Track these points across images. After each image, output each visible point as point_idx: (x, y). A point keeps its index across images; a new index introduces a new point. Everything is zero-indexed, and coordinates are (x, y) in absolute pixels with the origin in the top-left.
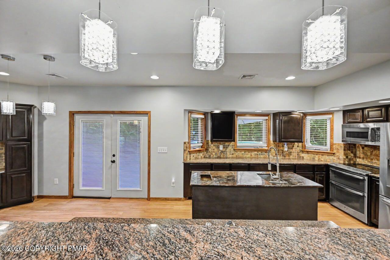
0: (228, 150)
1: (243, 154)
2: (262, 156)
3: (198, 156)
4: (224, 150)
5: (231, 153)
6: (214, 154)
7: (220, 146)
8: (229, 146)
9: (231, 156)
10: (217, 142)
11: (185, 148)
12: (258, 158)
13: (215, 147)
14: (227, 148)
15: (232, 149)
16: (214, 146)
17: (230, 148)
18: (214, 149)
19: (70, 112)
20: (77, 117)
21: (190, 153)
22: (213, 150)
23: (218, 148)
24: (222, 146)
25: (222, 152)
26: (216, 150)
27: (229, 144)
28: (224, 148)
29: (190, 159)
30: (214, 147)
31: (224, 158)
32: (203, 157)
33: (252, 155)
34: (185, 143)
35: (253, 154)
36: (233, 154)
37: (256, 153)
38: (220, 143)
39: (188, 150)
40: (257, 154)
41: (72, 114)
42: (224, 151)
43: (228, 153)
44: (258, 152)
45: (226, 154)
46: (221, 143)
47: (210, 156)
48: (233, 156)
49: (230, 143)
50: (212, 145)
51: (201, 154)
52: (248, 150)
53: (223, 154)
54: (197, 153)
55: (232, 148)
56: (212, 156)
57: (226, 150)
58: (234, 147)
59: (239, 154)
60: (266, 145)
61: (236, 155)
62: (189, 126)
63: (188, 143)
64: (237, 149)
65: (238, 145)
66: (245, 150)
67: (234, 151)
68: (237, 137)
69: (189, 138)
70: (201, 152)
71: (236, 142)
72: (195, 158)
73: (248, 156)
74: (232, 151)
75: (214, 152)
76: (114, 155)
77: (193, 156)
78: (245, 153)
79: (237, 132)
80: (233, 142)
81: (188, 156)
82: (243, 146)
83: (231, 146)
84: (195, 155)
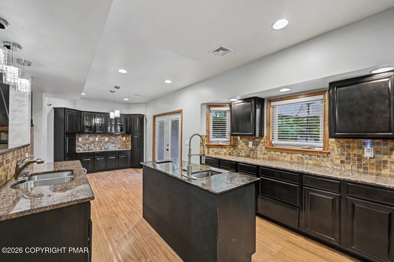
0: (259, 148)
1: (278, 155)
2: (310, 162)
3: (220, 151)
4: (253, 148)
5: (263, 153)
6: (242, 151)
7: (249, 142)
8: (259, 142)
9: (262, 156)
10: (246, 137)
11: (202, 142)
12: (303, 164)
14: (257, 145)
15: (264, 147)
16: (243, 142)
17: (260, 145)
20: (156, 119)
21: (209, 146)
22: (242, 147)
23: (248, 144)
24: (251, 143)
25: (252, 150)
26: (245, 147)
27: (259, 140)
28: (253, 145)
29: (208, 153)
30: (243, 144)
31: (253, 158)
32: (227, 153)
33: (293, 158)
35: (295, 156)
36: (264, 154)
37: (299, 155)
38: (249, 138)
39: (206, 143)
40: (302, 158)
41: (154, 117)
42: (254, 150)
43: (259, 153)
44: (303, 155)
45: (256, 153)
47: (239, 154)
48: (265, 156)
49: (261, 139)
50: (241, 141)
51: (225, 150)
52: (285, 150)
53: (252, 153)
54: (218, 148)
55: (264, 145)
56: (240, 154)
57: (256, 147)
58: (266, 145)
59: (273, 154)
60: (322, 145)
61: (269, 155)
62: (208, 119)
63: (206, 136)
64: (271, 148)
65: (273, 142)
66: (282, 150)
67: (266, 150)
68: (271, 131)
69: (208, 131)
70: (225, 148)
71: (268, 138)
72: (216, 153)
73: (286, 159)
74: (263, 150)
75: (243, 150)
76: (168, 145)
77: (213, 151)
78: (281, 154)
79: (271, 124)
80: (264, 138)
81: (206, 150)
82: (281, 145)
83: (262, 143)
84: (216, 150)
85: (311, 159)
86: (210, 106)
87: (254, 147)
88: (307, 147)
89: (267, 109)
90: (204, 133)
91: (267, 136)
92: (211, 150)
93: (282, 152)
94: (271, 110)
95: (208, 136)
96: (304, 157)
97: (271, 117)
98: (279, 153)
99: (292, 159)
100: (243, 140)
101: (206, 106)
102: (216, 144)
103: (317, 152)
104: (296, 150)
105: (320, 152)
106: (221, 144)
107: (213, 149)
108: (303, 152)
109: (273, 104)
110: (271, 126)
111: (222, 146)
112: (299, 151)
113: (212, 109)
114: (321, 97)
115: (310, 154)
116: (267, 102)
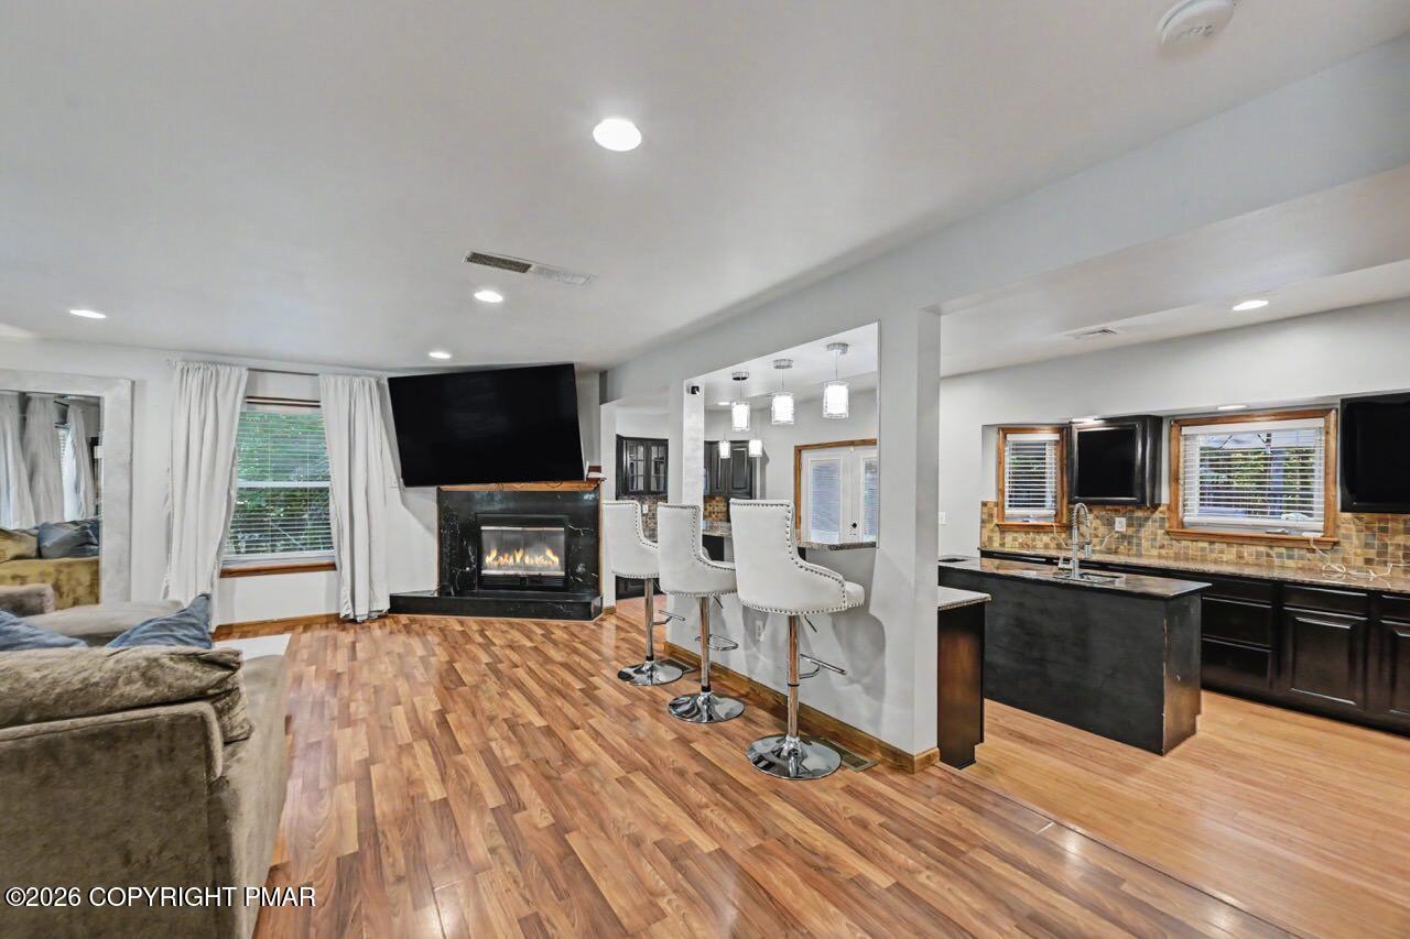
0: (1145, 532)
1: (1203, 549)
3: (1034, 539)
4: (1130, 533)
5: (1158, 544)
6: (1095, 540)
7: (1117, 519)
8: (1147, 519)
9: (1155, 551)
10: (1108, 507)
11: (985, 517)
12: (1272, 568)
13: (1098, 521)
14: (1140, 526)
15: (1161, 532)
16: (1097, 517)
17: (1150, 526)
18: (1095, 529)
19: (796, 447)
20: (805, 455)
21: (1004, 528)
22: (1094, 531)
23: (1111, 524)
24: (1124, 520)
25: (1123, 537)
26: (1102, 530)
27: (1147, 514)
28: (1130, 525)
29: (1000, 544)
30: (1097, 523)
31: (1130, 554)
32: (1053, 544)
33: (1245, 553)
34: (984, 504)
35: (1249, 550)
36: (1162, 547)
37: (1261, 547)
38: (1116, 510)
39: (995, 521)
40: (1268, 555)
41: (799, 450)
42: (1131, 536)
43: (1145, 543)
44: (1271, 547)
45: (1139, 544)
46: (1119, 511)
48: (1163, 552)
49: (1153, 512)
50: (1090, 517)
51: (1046, 538)
52: (1223, 536)
53: (1126, 544)
54: (1028, 532)
55: (1161, 527)
57: (1138, 531)
58: (1167, 525)
59: (1187, 547)
60: (1320, 525)
61: (1175, 549)
62: (1000, 462)
63: (997, 504)
64: (1181, 532)
65: (1186, 519)
66: (1212, 538)
67: (1167, 537)
68: (1181, 493)
69: (1001, 492)
70: (1045, 532)
71: (1173, 508)
72: (1022, 546)
73: (1225, 558)
74: (1159, 538)
75: (1097, 536)
76: (855, 525)
77: (1015, 539)
78: (1212, 547)
79: (1181, 476)
80: (1161, 509)
81: (997, 537)
82: (1209, 525)
83: (1155, 521)
84: (1021, 537)
85: (1290, 557)
86: (1006, 430)
87: (1131, 531)
88: (1279, 531)
89: (1170, 441)
90: (992, 498)
91: (1169, 507)
92: (1009, 537)
93: (1214, 542)
94: (1182, 443)
95: (1000, 505)
96: (1272, 552)
97: (1182, 460)
98: (1206, 545)
99: (1241, 557)
100: (1095, 512)
101: (996, 429)
102: (1019, 522)
103: (1308, 541)
104: (1252, 538)
105: (1317, 542)
106: (1032, 522)
107: (1015, 535)
108: (1272, 541)
109: (1185, 430)
110: (1181, 482)
111: (1038, 529)
112: (1261, 539)
113: (1011, 437)
114: (1320, 422)
115: (1287, 544)
116: (1172, 426)
